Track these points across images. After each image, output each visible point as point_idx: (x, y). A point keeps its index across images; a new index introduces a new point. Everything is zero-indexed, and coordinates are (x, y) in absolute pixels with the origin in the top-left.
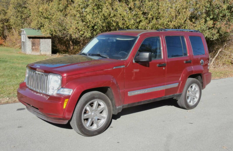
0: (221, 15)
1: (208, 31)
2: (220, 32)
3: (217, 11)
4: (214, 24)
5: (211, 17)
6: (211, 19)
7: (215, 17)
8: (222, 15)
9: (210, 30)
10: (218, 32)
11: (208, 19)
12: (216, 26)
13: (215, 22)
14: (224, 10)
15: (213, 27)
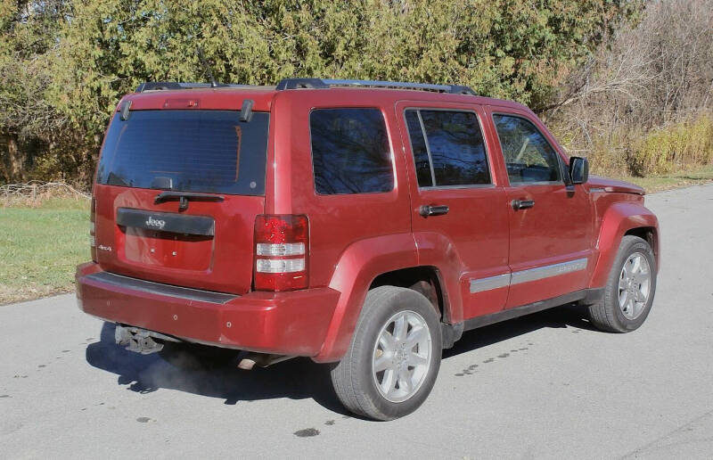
0: (533, 41)
1: (500, 85)
2: (534, 87)
3: (521, 30)
4: (516, 66)
5: (508, 48)
6: (508, 53)
7: (518, 45)
8: (537, 41)
9: (505, 83)
10: (528, 88)
11: (500, 53)
12: (520, 71)
13: (518, 61)
14: (541, 28)
15: (515, 75)
